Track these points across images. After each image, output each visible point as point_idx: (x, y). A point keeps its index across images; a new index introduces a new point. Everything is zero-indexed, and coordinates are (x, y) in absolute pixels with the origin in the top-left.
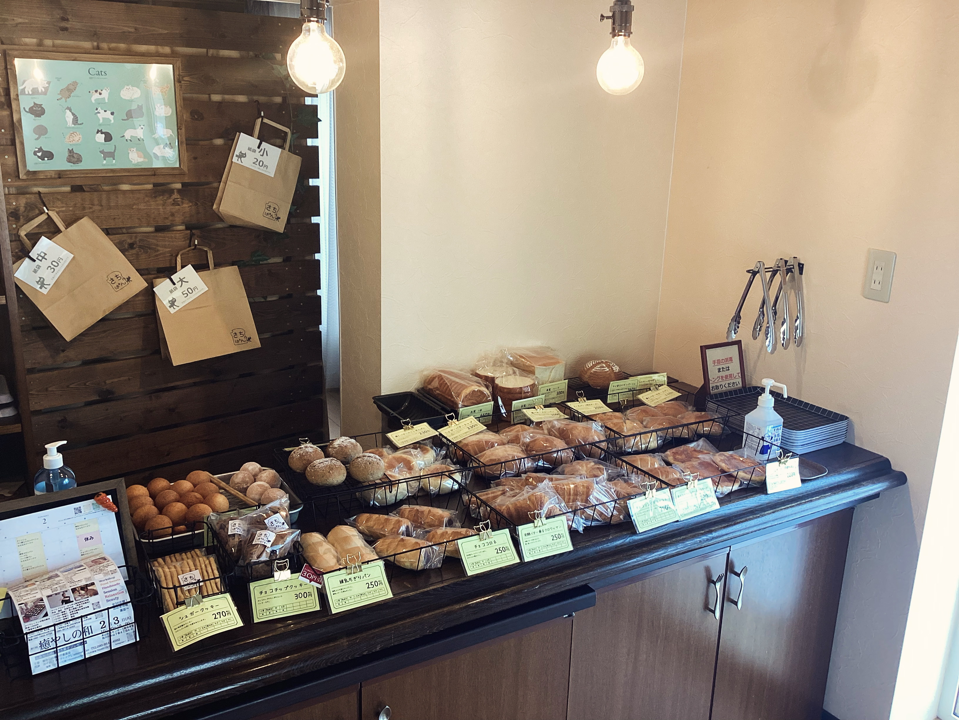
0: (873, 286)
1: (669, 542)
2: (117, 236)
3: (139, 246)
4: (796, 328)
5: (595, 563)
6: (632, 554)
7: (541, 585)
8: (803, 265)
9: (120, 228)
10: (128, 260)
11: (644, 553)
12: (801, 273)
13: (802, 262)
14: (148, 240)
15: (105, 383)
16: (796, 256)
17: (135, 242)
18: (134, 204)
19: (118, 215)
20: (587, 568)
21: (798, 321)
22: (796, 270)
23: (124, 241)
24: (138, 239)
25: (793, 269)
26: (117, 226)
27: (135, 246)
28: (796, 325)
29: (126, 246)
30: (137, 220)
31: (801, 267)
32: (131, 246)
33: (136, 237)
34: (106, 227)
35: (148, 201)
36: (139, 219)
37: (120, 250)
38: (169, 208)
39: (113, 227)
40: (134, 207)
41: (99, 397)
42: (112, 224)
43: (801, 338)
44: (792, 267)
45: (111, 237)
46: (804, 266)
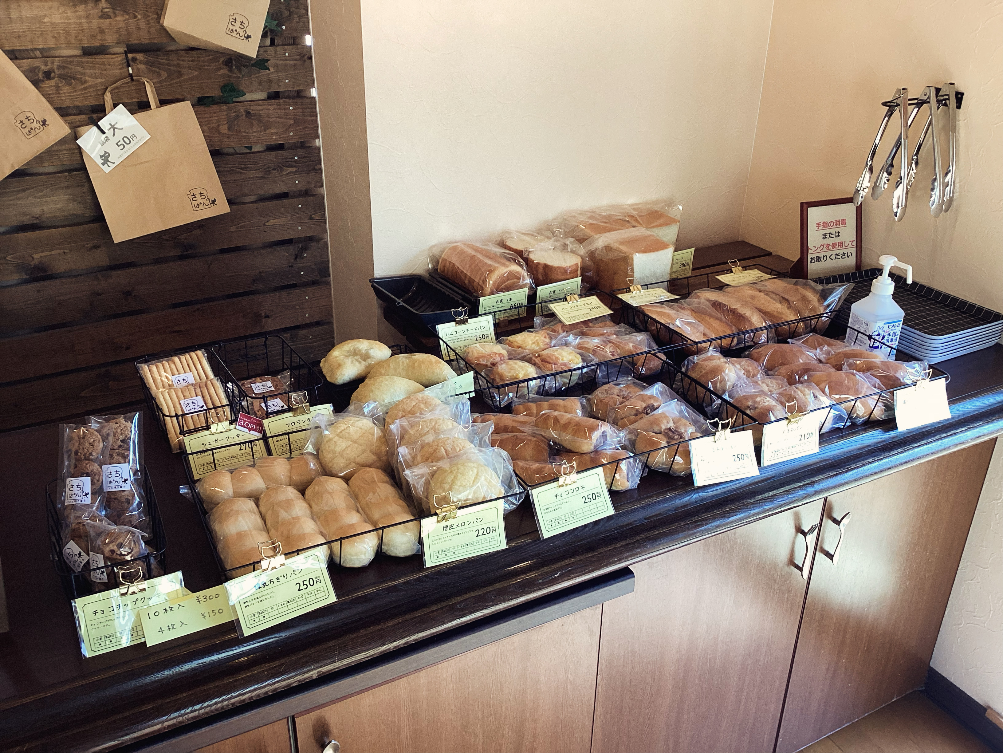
1: (752, 501)
2: (24, 61)
3: (60, 74)
4: (946, 184)
5: (643, 536)
6: (698, 521)
8: (962, 94)
9: (31, 50)
10: (43, 95)
12: (959, 107)
13: (961, 90)
14: (71, 67)
15: (33, 258)
16: (953, 82)
17: (52, 68)
18: (45, 16)
19: (24, 32)
20: (633, 543)
21: (950, 175)
22: (953, 102)
23: (36, 68)
24: (55, 67)
25: (948, 101)
26: (24, 48)
27: (53, 75)
28: (946, 180)
29: (41, 76)
30: (52, 40)
31: (959, 97)
32: (48, 75)
33: (53, 63)
34: (8, 48)
35: (64, 12)
36: (54, 37)
37: (31, 82)
38: (96, 22)
39: (18, 48)
40: (46, 20)
41: (26, 274)
42: (17, 45)
43: (951, 199)
44: (947, 97)
45: (18, 61)
46: (964, 97)
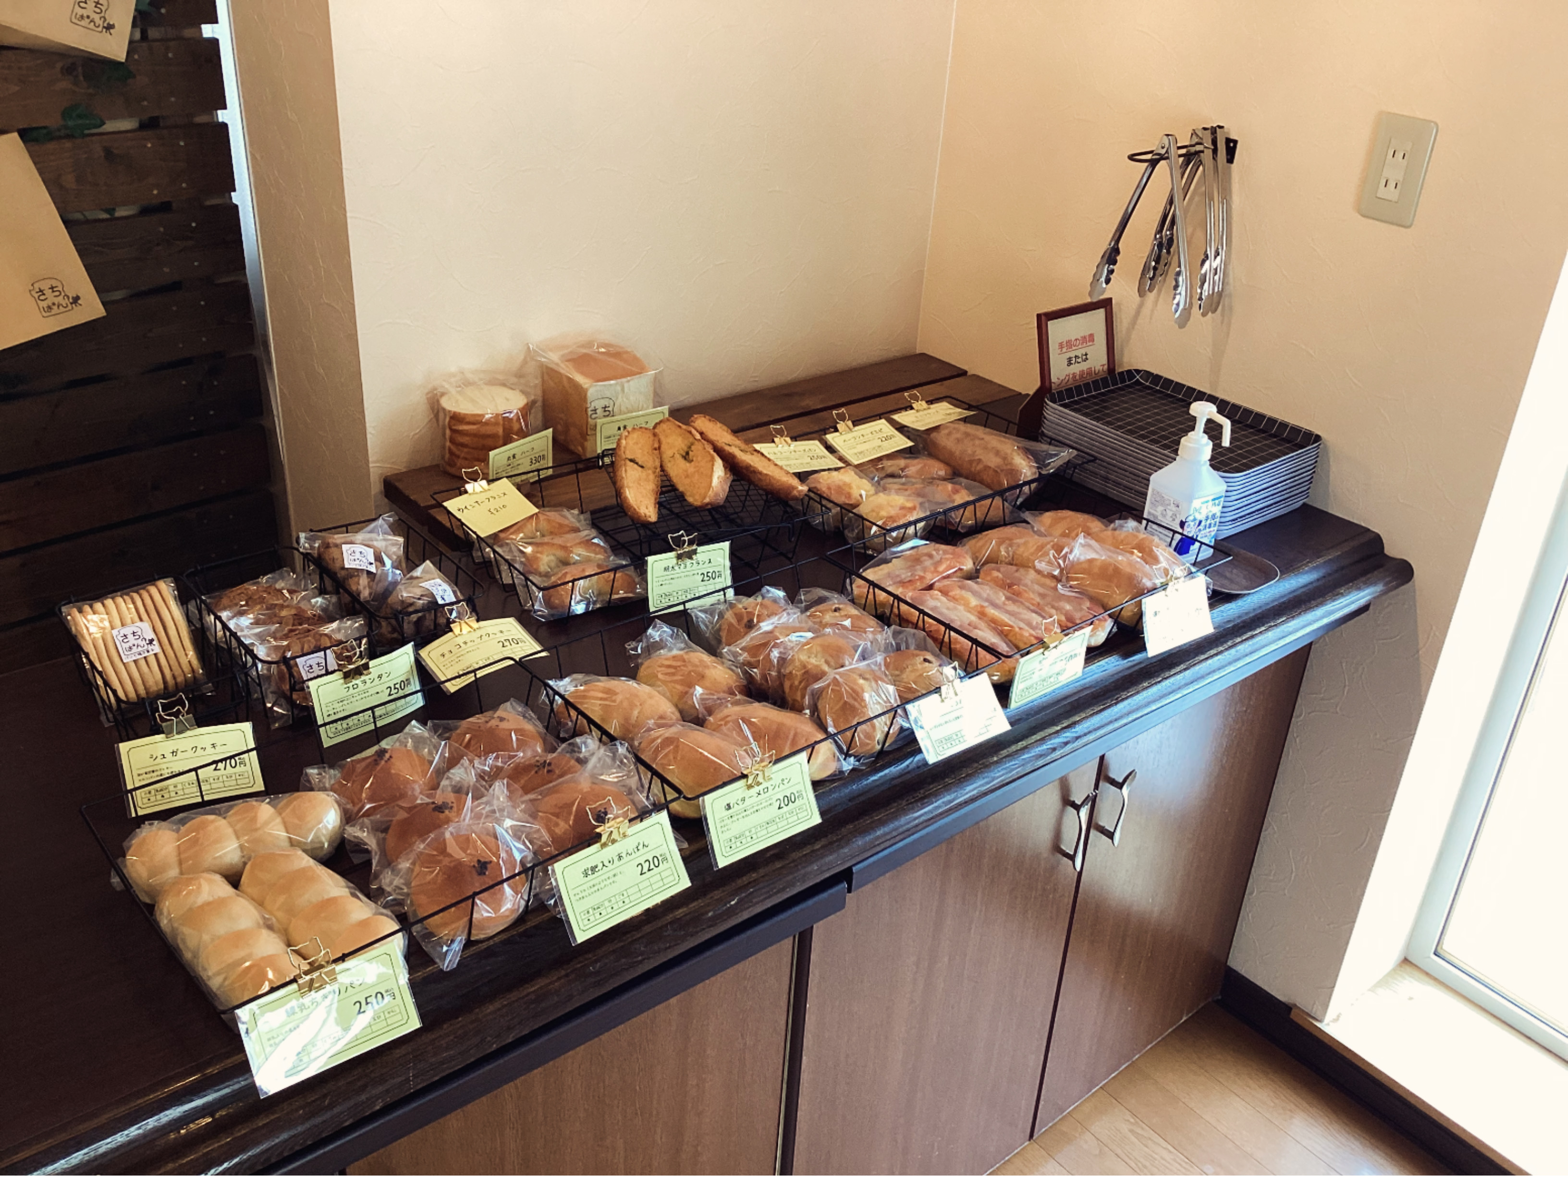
0: (1382, 192)
7: (743, 895)
8: (1235, 142)
11: (947, 788)
12: (1230, 160)
13: (1233, 136)
22: (1223, 154)
31: (1231, 146)
46: (1238, 146)
